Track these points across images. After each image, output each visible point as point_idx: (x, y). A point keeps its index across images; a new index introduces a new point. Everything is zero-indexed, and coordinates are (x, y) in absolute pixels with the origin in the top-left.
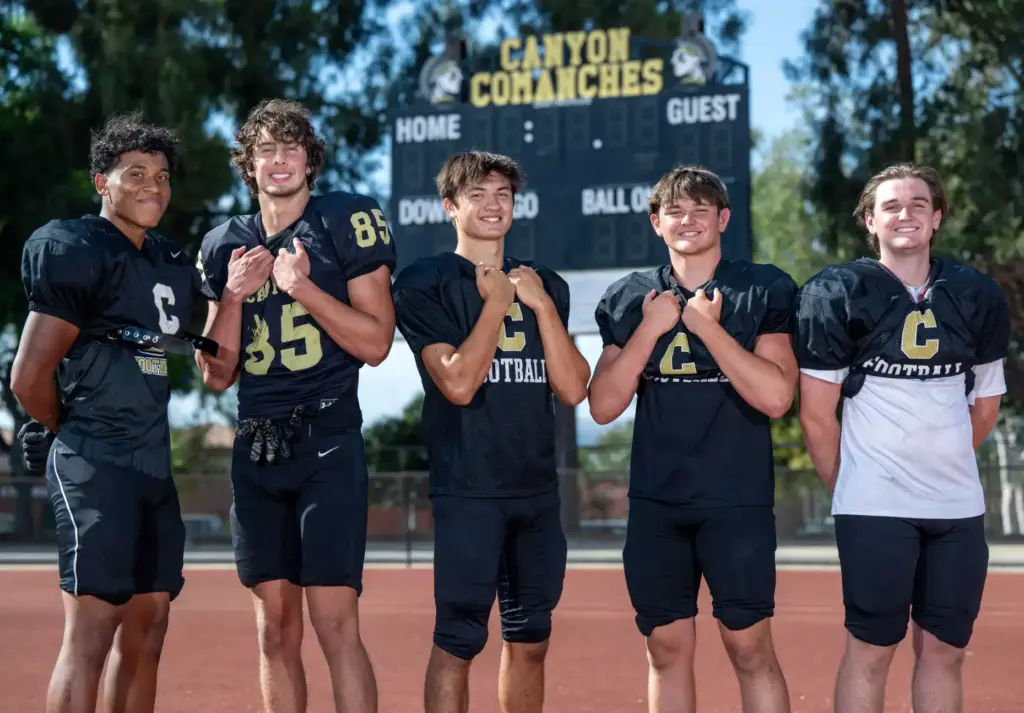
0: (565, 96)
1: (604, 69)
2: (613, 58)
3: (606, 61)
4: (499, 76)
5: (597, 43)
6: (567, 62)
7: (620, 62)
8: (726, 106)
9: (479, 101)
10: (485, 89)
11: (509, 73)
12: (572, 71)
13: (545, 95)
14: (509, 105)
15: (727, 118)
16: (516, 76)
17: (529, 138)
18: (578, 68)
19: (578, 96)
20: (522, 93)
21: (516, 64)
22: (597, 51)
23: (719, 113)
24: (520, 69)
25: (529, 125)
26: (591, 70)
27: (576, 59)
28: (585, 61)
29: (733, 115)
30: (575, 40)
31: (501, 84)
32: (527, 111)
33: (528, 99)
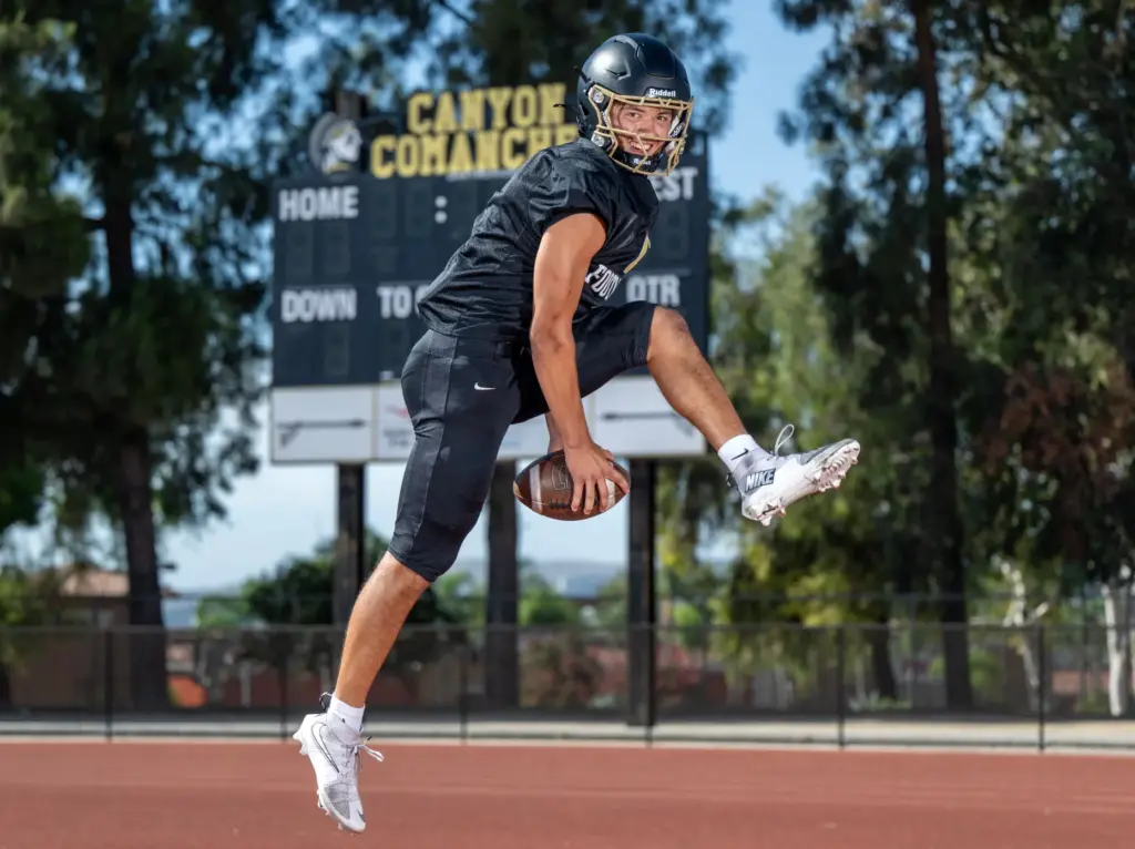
0: (486, 166)
1: (533, 134)
2: (544, 120)
3: (537, 125)
4: (406, 140)
5: (525, 101)
6: (488, 124)
7: (553, 126)
8: (680, 182)
9: (381, 171)
10: (388, 156)
11: (418, 136)
12: (494, 136)
13: (461, 164)
14: (417, 177)
15: (681, 198)
16: (427, 140)
17: (441, 217)
18: (503, 131)
19: (501, 166)
20: (433, 161)
21: (426, 125)
22: (525, 112)
23: (671, 190)
24: (432, 133)
25: (441, 202)
26: (517, 135)
27: (499, 121)
28: (510, 123)
29: (688, 192)
30: (499, 97)
31: (408, 150)
32: (440, 184)
33: (440, 169)
